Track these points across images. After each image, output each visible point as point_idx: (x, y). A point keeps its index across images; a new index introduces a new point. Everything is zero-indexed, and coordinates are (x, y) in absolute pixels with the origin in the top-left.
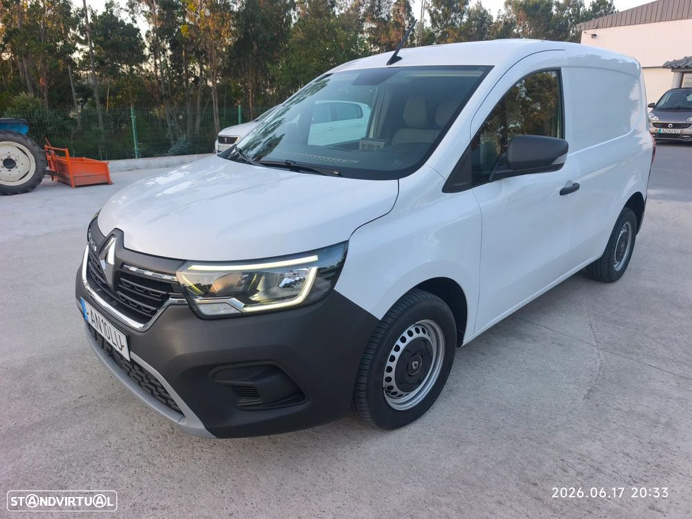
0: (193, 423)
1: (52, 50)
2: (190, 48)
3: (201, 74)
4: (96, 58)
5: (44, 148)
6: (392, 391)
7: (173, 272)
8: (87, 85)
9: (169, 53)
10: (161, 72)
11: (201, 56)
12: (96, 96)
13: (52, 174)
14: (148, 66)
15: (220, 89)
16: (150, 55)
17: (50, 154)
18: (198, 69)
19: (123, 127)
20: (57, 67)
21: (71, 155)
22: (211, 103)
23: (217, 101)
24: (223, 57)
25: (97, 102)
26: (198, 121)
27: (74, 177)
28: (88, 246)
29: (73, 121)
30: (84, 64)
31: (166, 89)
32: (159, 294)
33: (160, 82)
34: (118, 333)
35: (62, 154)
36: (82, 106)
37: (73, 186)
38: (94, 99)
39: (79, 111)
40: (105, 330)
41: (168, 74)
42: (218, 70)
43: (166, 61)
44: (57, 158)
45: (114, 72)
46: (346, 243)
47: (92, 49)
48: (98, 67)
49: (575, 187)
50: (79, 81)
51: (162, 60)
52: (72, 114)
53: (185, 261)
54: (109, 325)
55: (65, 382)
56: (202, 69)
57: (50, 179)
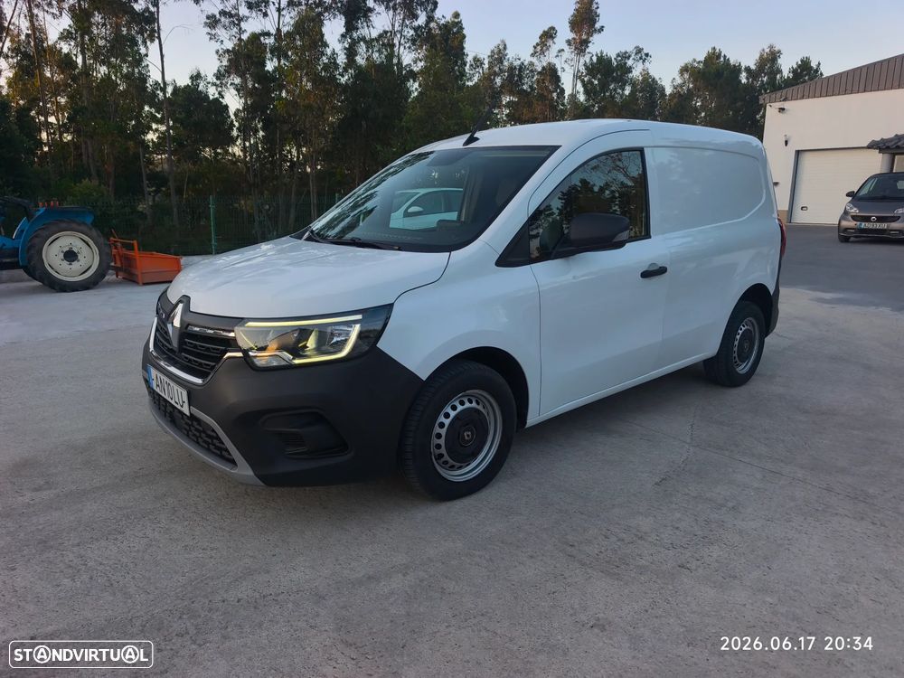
0: (244, 470)
1: (122, 130)
2: (286, 128)
3: (298, 157)
4: (173, 139)
5: (108, 240)
6: (443, 460)
7: (231, 329)
8: (161, 172)
9: (261, 133)
10: (251, 156)
11: (298, 137)
12: (171, 184)
13: (117, 270)
14: (236, 150)
15: (319, 176)
16: (238, 136)
17: (116, 248)
18: (294, 152)
19: (202, 223)
20: (127, 149)
21: (139, 250)
22: (309, 192)
23: (315, 190)
24: (326, 138)
25: (172, 191)
26: (292, 216)
27: (142, 273)
28: (156, 319)
29: (142, 215)
30: (158, 147)
31: (255, 176)
32: (218, 349)
33: (248, 168)
34: (180, 390)
35: (130, 247)
36: (154, 196)
37: (141, 283)
38: (169, 189)
39: (150, 203)
40: (169, 393)
41: (258, 158)
42: (319, 153)
43: (257, 144)
44: (124, 251)
45: (195, 157)
46: (391, 306)
47: (169, 128)
48: (176, 150)
49: (662, 270)
50: (151, 167)
51: (252, 142)
52: (141, 207)
53: (242, 319)
54: (172, 384)
55: (125, 457)
56: (299, 152)
57: (114, 277)
